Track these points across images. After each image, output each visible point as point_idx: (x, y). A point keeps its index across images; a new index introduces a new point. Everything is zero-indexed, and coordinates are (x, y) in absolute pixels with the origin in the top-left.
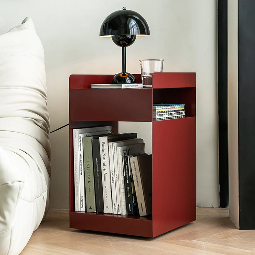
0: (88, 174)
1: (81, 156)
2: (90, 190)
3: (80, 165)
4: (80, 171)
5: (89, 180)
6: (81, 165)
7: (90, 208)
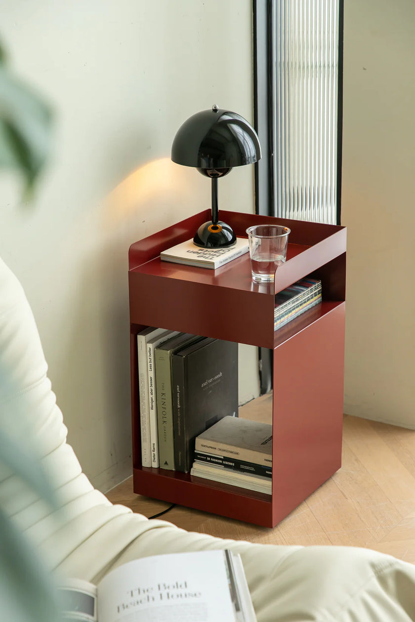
0: (163, 410)
1: (151, 379)
2: (165, 435)
3: (150, 394)
4: (150, 404)
5: (165, 419)
6: (152, 394)
7: (166, 463)
